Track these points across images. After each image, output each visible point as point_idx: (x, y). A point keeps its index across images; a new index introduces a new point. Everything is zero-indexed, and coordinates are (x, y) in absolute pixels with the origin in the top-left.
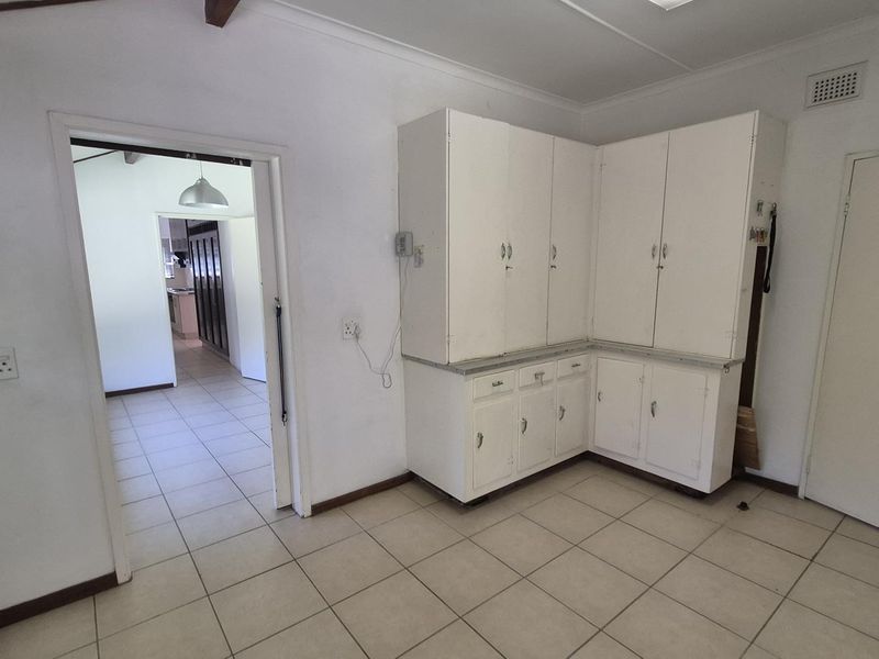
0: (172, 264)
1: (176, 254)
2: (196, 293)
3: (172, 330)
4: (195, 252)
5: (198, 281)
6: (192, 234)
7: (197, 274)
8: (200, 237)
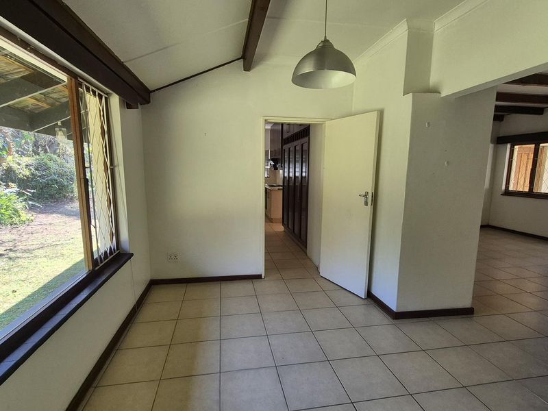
0: (269, 167)
1: (272, 160)
2: (283, 189)
3: (266, 214)
4: (287, 159)
5: (286, 180)
6: (285, 144)
7: (286, 175)
8: (291, 145)
